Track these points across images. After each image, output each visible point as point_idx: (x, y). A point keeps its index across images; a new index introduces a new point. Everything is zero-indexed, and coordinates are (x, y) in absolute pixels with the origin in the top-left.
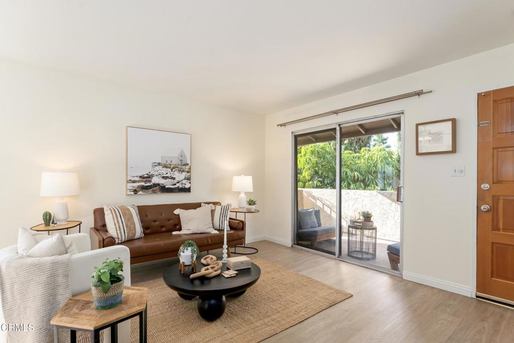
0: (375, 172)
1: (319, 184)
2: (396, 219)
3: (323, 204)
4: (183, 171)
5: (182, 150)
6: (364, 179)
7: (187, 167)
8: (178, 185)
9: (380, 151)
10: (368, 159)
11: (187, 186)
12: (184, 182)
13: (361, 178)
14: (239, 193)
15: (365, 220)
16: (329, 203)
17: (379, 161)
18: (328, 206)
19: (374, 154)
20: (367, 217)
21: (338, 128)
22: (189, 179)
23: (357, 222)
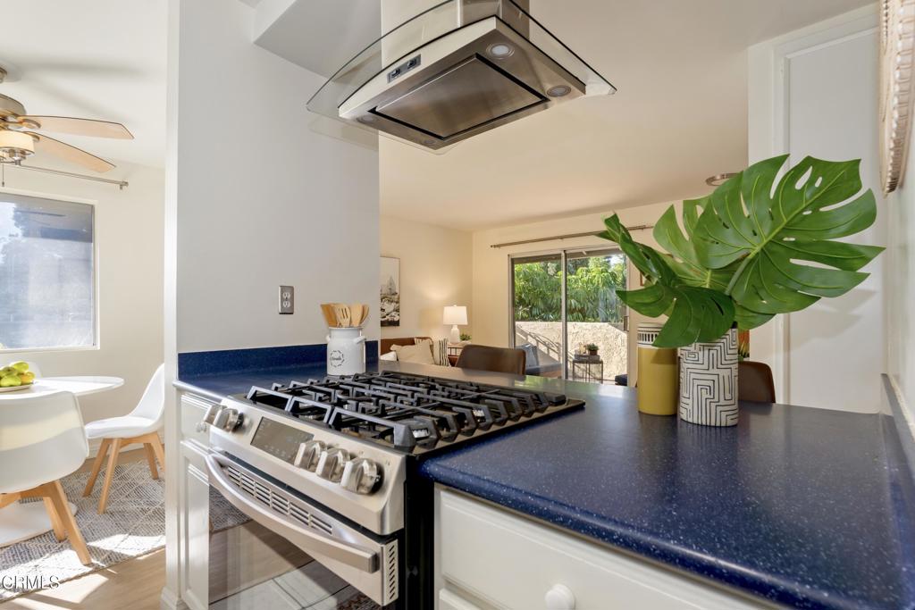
0: (596, 300)
1: (525, 315)
2: (622, 354)
3: (538, 341)
4: (392, 302)
5: (391, 278)
6: (583, 309)
7: (396, 297)
8: (387, 317)
9: (602, 272)
10: (587, 283)
11: (396, 319)
12: (393, 314)
13: (579, 306)
14: (452, 326)
15: (591, 354)
16: (544, 339)
17: (601, 286)
18: (544, 343)
19: (595, 276)
20: (593, 350)
21: (563, 254)
22: (397, 310)
23: (582, 356)
